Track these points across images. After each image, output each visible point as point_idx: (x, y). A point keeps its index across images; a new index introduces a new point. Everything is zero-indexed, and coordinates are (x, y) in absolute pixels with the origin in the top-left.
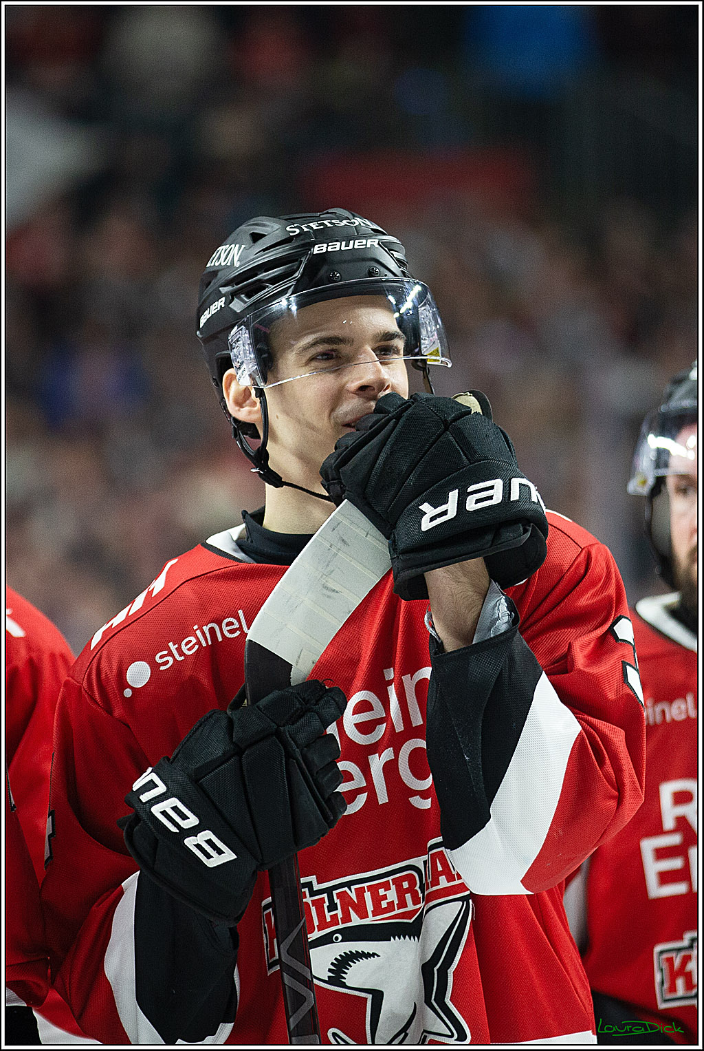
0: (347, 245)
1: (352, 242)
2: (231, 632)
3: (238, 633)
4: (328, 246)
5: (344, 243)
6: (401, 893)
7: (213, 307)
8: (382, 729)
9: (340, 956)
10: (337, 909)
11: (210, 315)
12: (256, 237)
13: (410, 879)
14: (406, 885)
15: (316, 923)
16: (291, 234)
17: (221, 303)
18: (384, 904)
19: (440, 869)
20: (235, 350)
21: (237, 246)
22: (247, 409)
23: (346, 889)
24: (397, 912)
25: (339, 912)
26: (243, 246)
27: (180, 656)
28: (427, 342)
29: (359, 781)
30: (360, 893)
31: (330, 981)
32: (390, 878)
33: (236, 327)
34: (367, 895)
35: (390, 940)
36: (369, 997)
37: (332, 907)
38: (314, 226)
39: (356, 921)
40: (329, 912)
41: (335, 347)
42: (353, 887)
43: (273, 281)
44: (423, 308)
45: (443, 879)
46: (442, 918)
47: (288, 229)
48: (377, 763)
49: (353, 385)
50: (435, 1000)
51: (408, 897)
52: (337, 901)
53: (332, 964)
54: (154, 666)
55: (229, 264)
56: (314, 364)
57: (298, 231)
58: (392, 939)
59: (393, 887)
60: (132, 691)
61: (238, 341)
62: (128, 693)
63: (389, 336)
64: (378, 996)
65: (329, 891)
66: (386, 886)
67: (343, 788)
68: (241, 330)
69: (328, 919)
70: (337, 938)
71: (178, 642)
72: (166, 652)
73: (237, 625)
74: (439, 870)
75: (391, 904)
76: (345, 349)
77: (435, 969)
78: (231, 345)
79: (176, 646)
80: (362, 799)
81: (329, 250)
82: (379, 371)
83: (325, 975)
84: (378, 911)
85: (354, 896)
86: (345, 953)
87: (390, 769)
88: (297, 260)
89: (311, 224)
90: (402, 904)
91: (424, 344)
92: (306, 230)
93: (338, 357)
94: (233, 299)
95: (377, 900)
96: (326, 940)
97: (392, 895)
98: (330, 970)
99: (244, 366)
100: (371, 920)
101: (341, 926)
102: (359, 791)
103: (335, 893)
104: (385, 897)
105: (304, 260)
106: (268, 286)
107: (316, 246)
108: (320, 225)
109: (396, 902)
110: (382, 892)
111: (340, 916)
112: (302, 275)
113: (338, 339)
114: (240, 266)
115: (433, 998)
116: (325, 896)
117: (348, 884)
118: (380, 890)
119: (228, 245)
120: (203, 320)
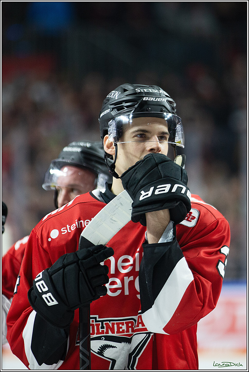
1: (157, 98)
5: (154, 98)
6: (128, 327)
7: (105, 112)
9: (103, 345)
10: (104, 328)
11: (104, 114)
12: (125, 90)
13: (132, 323)
14: (130, 325)
15: (96, 332)
16: (137, 92)
17: (108, 111)
18: (121, 330)
19: (140, 321)
20: (110, 128)
21: (118, 92)
22: (110, 150)
23: (108, 322)
24: (125, 333)
25: (105, 330)
26: (120, 93)
27: (70, 230)
28: (178, 138)
29: (119, 285)
30: (113, 324)
31: (98, 353)
32: (124, 321)
33: (112, 120)
34: (115, 326)
35: (121, 343)
36: (111, 361)
37: (103, 327)
38: (145, 90)
39: (110, 334)
40: (101, 329)
41: (145, 133)
42: (111, 322)
43: (127, 107)
44: (178, 126)
45: (140, 325)
46: (138, 339)
47: (136, 90)
49: (148, 148)
50: (130, 367)
51: (130, 329)
52: (105, 326)
54: (60, 232)
55: (114, 98)
56: (136, 138)
57: (139, 91)
58: (122, 343)
59: (125, 325)
60: (51, 240)
61: (111, 125)
62: (50, 240)
63: (164, 133)
64: (114, 362)
65: (102, 321)
66: (123, 325)
68: (113, 121)
69: (100, 331)
70: (103, 339)
71: (70, 225)
74: (140, 322)
75: (123, 330)
76: (148, 135)
77: (133, 356)
78: (109, 126)
79: (69, 227)
80: (119, 292)
81: (149, 100)
82: (158, 144)
83: (97, 351)
84: (118, 332)
85: (111, 325)
86: (105, 344)
88: (137, 101)
89: (144, 90)
90: (128, 331)
91: (176, 138)
92: (142, 91)
93: (145, 137)
94: (112, 110)
95: (119, 328)
96: (99, 338)
97: (124, 327)
98: (99, 349)
99: (112, 134)
100: (115, 335)
101: (105, 335)
102: (119, 289)
103: (104, 323)
104: (121, 328)
105: (139, 102)
106: (125, 108)
107: (144, 98)
108: (148, 90)
109: (125, 330)
110: (121, 326)
111: (105, 331)
112: (138, 107)
113: (146, 131)
114: (117, 99)
115: (130, 366)
116: (100, 323)
117: (110, 321)
118: (120, 325)
119: (115, 91)
120: (101, 115)
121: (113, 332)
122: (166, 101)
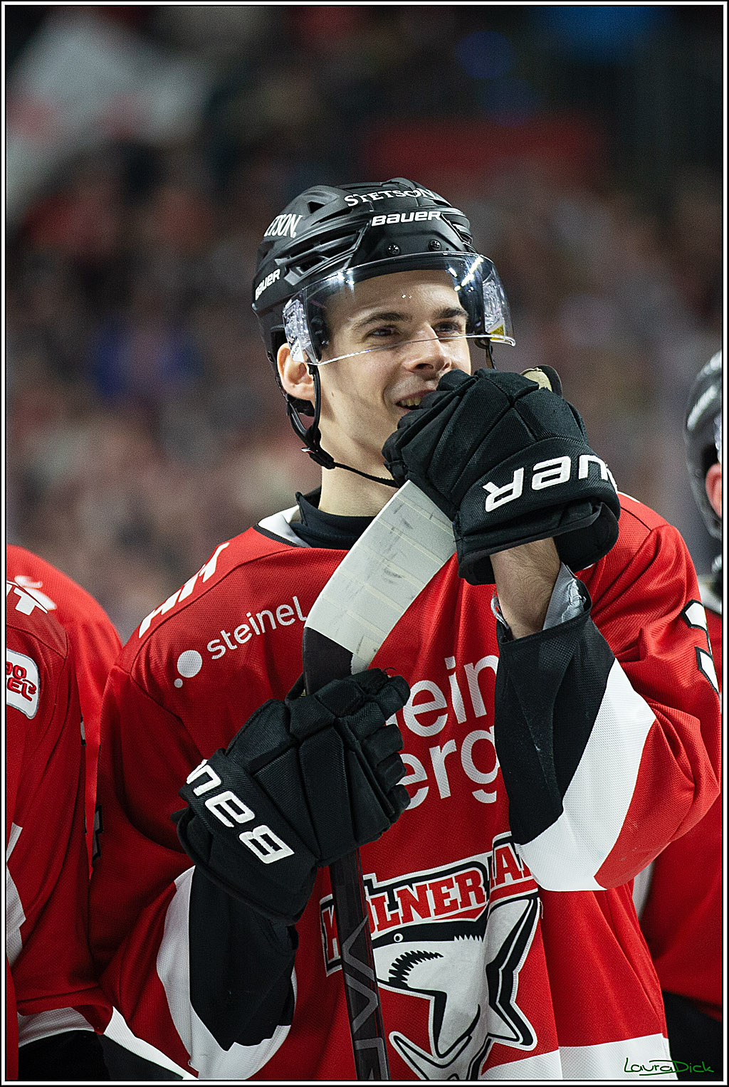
0: (407, 217)
1: (412, 214)
2: (285, 619)
3: (293, 620)
4: (387, 217)
5: (404, 215)
6: (464, 891)
7: (268, 279)
8: (443, 720)
9: (402, 956)
10: (398, 908)
11: (265, 287)
12: (314, 207)
13: (474, 876)
14: (469, 882)
15: (376, 922)
16: (350, 205)
17: (276, 275)
18: (447, 902)
19: (505, 865)
20: (289, 325)
21: (295, 215)
22: (301, 386)
23: (407, 887)
24: (461, 910)
25: (400, 911)
26: (300, 216)
27: (233, 645)
28: (491, 319)
29: (420, 775)
30: (422, 891)
31: (392, 982)
32: (453, 876)
33: (290, 301)
34: (429, 893)
35: (453, 940)
36: (432, 999)
37: (393, 906)
38: (374, 196)
39: (418, 920)
40: (389, 910)
41: (393, 323)
42: (414, 885)
43: (329, 253)
44: (488, 283)
45: (508, 876)
46: (507, 917)
47: (346, 199)
48: (438, 756)
49: (410, 363)
50: (499, 1002)
51: (472, 895)
52: (398, 899)
53: (393, 965)
54: (206, 655)
55: (285, 235)
56: (371, 340)
57: (356, 202)
58: (455, 938)
59: (456, 885)
60: (183, 682)
61: (292, 315)
62: (179, 683)
63: (450, 313)
64: (441, 998)
65: (389, 889)
66: (450, 886)
67: (405, 781)
68: (295, 304)
69: (389, 919)
70: (398, 938)
71: (231, 630)
72: (218, 641)
73: (291, 612)
74: (504, 867)
75: (454, 902)
76: (402, 325)
77: (500, 970)
78: (285, 320)
79: (229, 634)
80: (423, 794)
81: (389, 222)
82: (437, 349)
83: (388, 977)
84: (440, 909)
85: (415, 894)
86: (406, 953)
87: (453, 762)
88: (354, 232)
89: (371, 195)
90: (466, 902)
91: (488, 321)
92: (365, 200)
93: (396, 333)
94: (288, 272)
95: (439, 898)
96: (387, 940)
97: (455, 893)
98: (391, 971)
99: (298, 342)
100: (433, 919)
101: (402, 925)
102: (420, 785)
103: (395, 891)
104: (447, 895)
105: (362, 232)
106: (324, 259)
107: (375, 218)
108: (380, 195)
109: (459, 900)
110: (444, 890)
111: (401, 915)
112: (359, 248)
113: (396, 314)
114: (296, 237)
115: (498, 1000)
116: (385, 894)
117: (410, 882)
118: (442, 888)
119: (285, 215)
120: (258, 292)
121: (425, 914)
122: (439, 219)
